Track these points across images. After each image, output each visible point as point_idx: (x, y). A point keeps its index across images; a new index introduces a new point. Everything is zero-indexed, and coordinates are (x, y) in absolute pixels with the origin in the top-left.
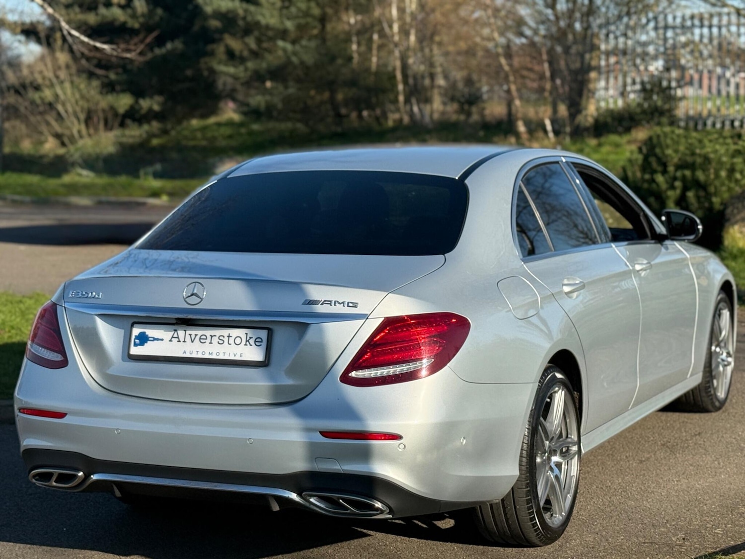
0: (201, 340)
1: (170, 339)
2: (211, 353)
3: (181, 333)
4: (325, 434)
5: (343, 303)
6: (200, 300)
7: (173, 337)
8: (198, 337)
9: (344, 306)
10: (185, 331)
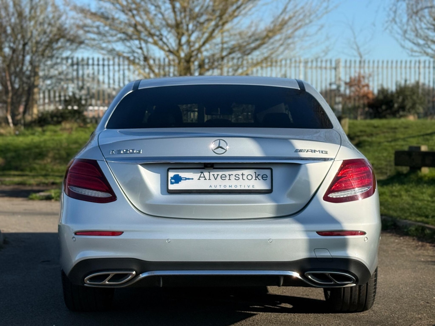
0: (222, 178)
1: (198, 179)
2: (230, 186)
3: (206, 174)
4: (320, 233)
5: (319, 151)
6: (225, 151)
7: (200, 177)
8: (219, 177)
9: (320, 153)
10: (209, 172)
